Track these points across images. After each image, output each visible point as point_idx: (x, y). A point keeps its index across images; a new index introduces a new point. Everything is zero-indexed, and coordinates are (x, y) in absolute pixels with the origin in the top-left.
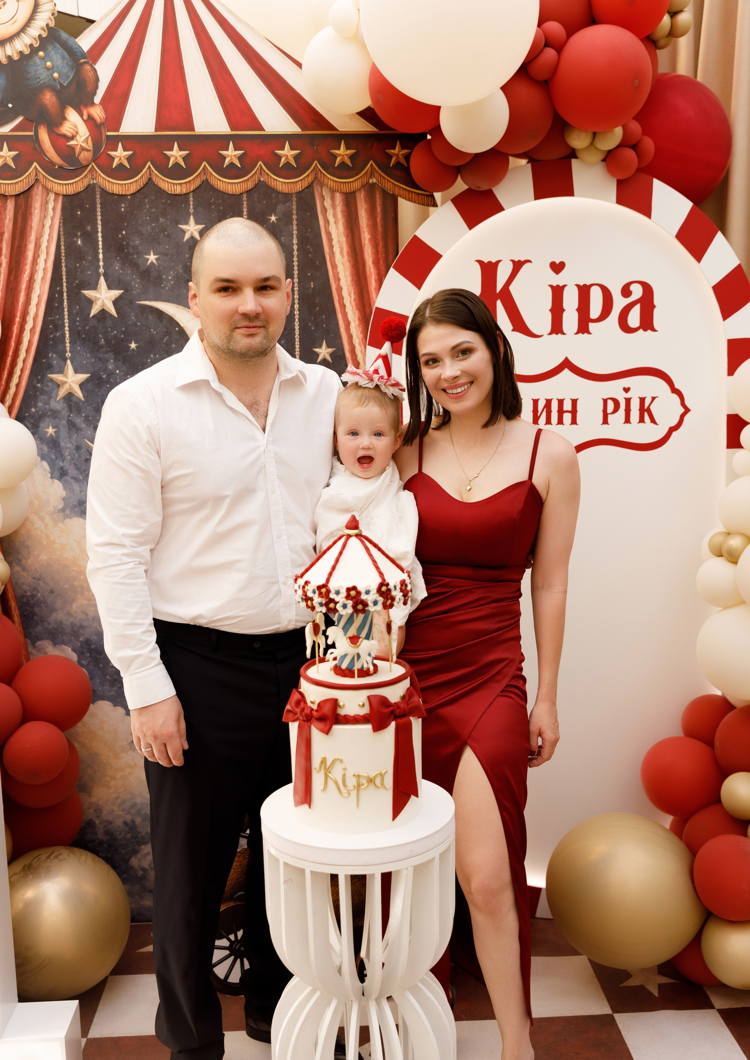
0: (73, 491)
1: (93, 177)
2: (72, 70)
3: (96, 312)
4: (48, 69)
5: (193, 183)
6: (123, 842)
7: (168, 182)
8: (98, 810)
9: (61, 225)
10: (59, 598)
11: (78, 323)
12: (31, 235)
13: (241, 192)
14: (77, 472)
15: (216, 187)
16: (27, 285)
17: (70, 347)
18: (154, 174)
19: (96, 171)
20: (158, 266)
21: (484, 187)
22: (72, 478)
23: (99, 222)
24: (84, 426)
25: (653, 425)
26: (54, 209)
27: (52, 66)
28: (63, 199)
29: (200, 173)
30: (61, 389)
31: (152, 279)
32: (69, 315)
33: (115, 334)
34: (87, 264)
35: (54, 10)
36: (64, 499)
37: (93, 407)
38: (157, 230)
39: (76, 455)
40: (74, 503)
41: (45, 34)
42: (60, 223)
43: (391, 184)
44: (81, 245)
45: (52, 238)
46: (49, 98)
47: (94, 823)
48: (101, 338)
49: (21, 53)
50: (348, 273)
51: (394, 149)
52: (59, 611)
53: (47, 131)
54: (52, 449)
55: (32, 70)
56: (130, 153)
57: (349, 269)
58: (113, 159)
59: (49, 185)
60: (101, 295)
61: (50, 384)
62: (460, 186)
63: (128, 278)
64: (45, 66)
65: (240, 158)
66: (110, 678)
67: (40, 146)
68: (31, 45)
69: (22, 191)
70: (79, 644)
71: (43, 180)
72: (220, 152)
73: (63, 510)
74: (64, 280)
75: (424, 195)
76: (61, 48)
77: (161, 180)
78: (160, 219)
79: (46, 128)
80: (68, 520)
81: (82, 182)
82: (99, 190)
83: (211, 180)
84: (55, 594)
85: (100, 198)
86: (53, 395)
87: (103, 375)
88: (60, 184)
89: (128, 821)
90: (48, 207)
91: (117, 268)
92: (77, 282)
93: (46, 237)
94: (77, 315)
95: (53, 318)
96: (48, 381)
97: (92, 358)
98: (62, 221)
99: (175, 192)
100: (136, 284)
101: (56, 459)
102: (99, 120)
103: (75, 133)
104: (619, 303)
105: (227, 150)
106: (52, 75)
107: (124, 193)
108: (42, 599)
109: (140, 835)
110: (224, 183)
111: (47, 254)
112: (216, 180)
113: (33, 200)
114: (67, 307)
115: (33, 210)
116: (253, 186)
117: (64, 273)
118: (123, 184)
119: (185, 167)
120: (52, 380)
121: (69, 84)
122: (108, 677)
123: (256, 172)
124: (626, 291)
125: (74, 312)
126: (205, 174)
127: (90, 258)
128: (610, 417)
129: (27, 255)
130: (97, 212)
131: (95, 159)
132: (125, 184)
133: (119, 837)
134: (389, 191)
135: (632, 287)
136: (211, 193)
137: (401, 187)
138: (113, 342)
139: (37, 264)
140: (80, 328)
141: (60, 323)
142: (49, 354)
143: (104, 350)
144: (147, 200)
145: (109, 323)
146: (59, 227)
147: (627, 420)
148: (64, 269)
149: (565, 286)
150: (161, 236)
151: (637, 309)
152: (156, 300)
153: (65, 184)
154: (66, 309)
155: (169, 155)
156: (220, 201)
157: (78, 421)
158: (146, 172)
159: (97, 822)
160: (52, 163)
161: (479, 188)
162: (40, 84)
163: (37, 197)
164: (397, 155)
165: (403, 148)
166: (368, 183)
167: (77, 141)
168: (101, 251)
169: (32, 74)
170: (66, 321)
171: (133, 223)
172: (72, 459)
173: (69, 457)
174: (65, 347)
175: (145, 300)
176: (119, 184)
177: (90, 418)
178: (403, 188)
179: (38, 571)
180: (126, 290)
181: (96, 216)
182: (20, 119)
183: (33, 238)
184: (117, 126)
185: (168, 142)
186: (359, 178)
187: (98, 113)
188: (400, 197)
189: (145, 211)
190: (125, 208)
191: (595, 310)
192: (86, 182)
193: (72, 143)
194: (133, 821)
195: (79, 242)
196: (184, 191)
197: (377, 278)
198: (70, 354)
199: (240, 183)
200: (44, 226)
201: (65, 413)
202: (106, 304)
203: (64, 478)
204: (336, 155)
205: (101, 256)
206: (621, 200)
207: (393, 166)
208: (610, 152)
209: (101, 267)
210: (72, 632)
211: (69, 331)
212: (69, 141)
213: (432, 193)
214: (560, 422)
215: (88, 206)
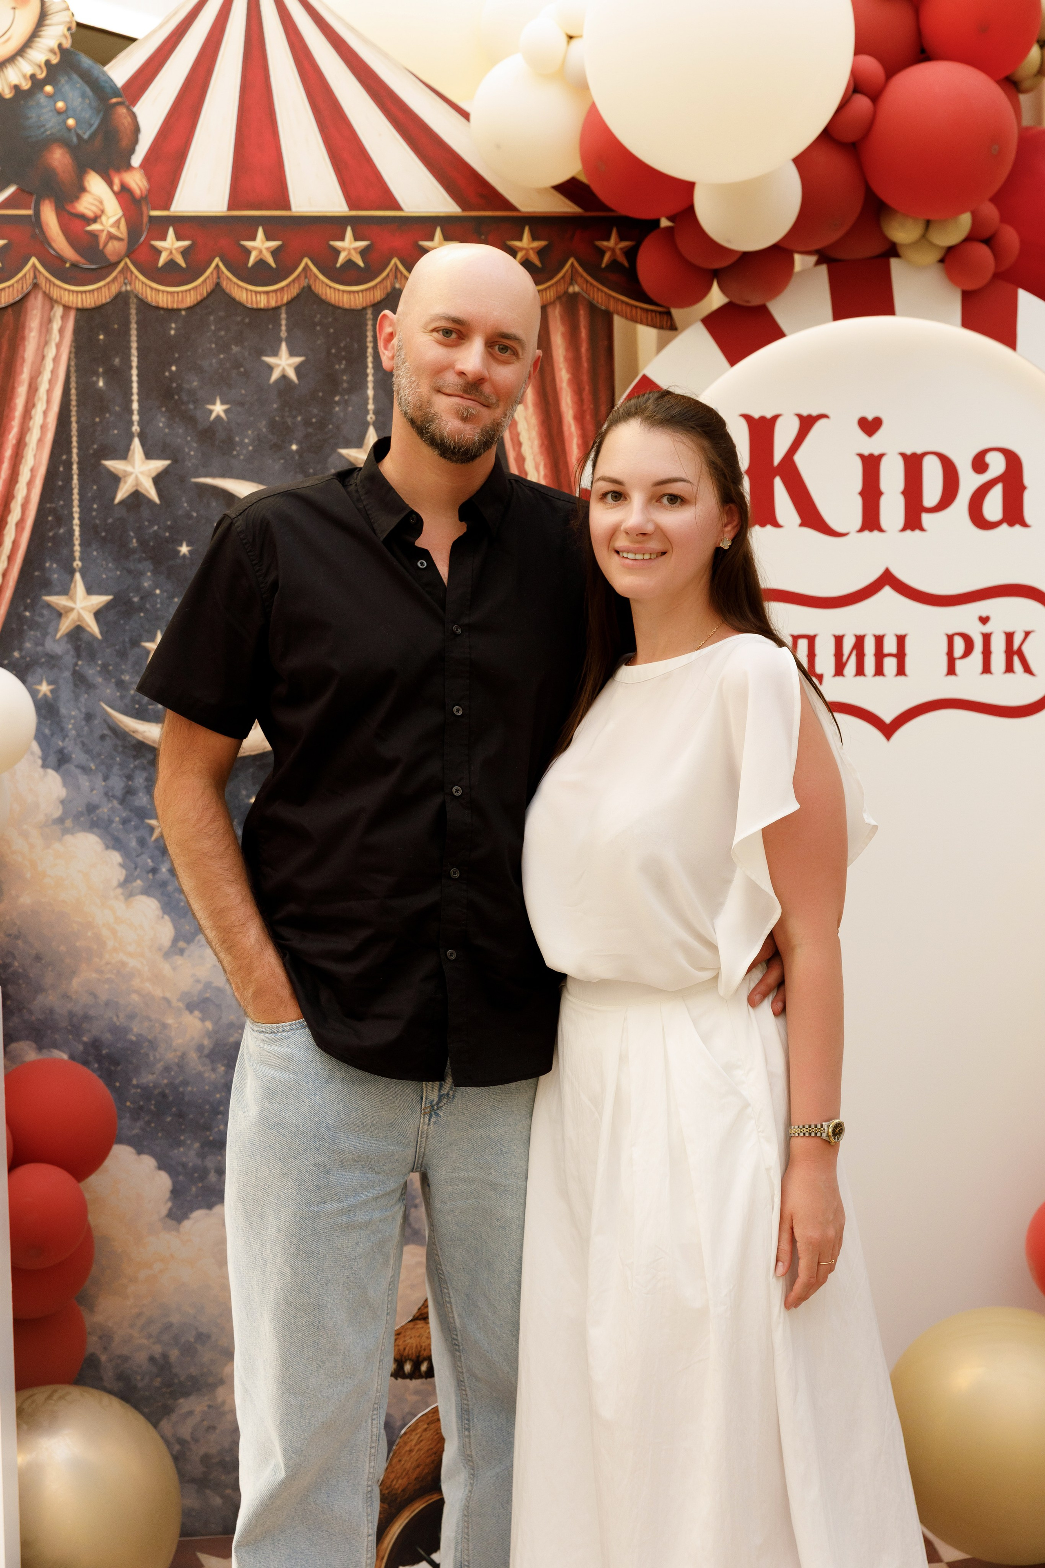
0: (79, 788)
1: (126, 281)
2: (98, 113)
3: (125, 496)
4: (59, 113)
5: (287, 291)
6: (147, 1394)
7: (247, 290)
8: (106, 1337)
9: (73, 356)
10: (50, 969)
11: (94, 513)
12: (22, 372)
13: (364, 305)
14: (87, 756)
15: (324, 297)
16: (13, 451)
17: (81, 552)
18: (225, 276)
19: (132, 272)
20: (229, 422)
21: (755, 301)
22: (77, 766)
23: (134, 352)
24: (100, 680)
25: (1027, 676)
26: (61, 331)
27: (64, 109)
28: (76, 315)
29: (299, 276)
30: (63, 620)
31: (217, 442)
32: (80, 501)
33: (155, 531)
34: (112, 419)
35: (71, 22)
36: (62, 802)
37: (116, 650)
38: (228, 365)
39: (86, 728)
40: (80, 809)
41: (55, 59)
42: (70, 352)
43: (603, 294)
44: (104, 388)
45: (57, 377)
46: (59, 158)
47: (98, 1360)
48: (132, 538)
49: (16, 88)
50: (534, 434)
51: (608, 239)
52: (50, 992)
53: (53, 208)
54: (45, 718)
55: (33, 115)
56: (186, 243)
57: (536, 428)
58: (158, 252)
59: (55, 293)
60: (134, 467)
61: (45, 612)
62: (716, 298)
63: (179, 440)
64: (53, 108)
65: (363, 253)
66: (132, 1106)
67: (42, 232)
68: (33, 77)
69: (11, 301)
70: (81, 1048)
71: (46, 285)
72: (332, 243)
73: (61, 820)
74: (75, 444)
75: (655, 312)
76: (80, 80)
77: (236, 286)
78: (233, 347)
79: (53, 205)
80: (68, 838)
81: (109, 289)
82: (135, 301)
83: (315, 286)
84: (43, 962)
85: (137, 314)
86: (50, 630)
87: (134, 597)
88: (73, 292)
89: (157, 1356)
90: (52, 328)
91: (161, 425)
92: (95, 446)
93: (46, 376)
94: (94, 499)
95: (53, 505)
96: (42, 607)
97: (117, 569)
98: (73, 350)
99: (257, 303)
100: (192, 450)
101: (52, 735)
102: (138, 192)
103: (99, 213)
104: (969, 481)
105: (342, 239)
106: (65, 122)
107: (175, 306)
108: (20, 970)
109: (176, 1381)
110: (336, 291)
111: (48, 402)
112: (324, 285)
113: (28, 317)
114: (77, 486)
115: (27, 332)
116: (383, 296)
117: (74, 432)
118: (174, 292)
119: (273, 265)
120: (49, 606)
121: (92, 137)
122: (128, 1104)
123: (388, 275)
124: (979, 464)
125: (90, 495)
126: (306, 277)
127: (117, 408)
128: (959, 664)
129: (15, 404)
130: (130, 336)
131: (130, 253)
132: (178, 293)
133: (140, 1385)
134: (599, 306)
135: (990, 458)
136: (315, 307)
137: (618, 300)
138: (151, 544)
139: (31, 418)
140: (97, 521)
141: (66, 512)
142: (45, 562)
143: (137, 556)
144: (212, 318)
145: (145, 513)
146: (69, 359)
147: (987, 668)
148: (74, 426)
149: (881, 456)
150: (234, 373)
151: (997, 492)
152: (223, 476)
153: (82, 292)
154: (76, 491)
155: (249, 248)
156: (330, 320)
157: (90, 672)
158: (212, 273)
159: (103, 1358)
160: (62, 259)
161: (748, 302)
162: (44, 135)
163: (35, 312)
164: (613, 250)
165: (622, 238)
166: (566, 292)
167: (102, 224)
168: (135, 397)
169: (34, 120)
170: (76, 509)
171: (189, 353)
172: (79, 735)
173: (73, 732)
174: (72, 552)
175: (206, 476)
176: (168, 292)
177: (111, 668)
178: (623, 302)
179: (15, 924)
180: (175, 461)
181: (129, 342)
182: (11, 190)
183: (25, 376)
184: (167, 202)
185: (249, 227)
186: (552, 285)
187: (136, 181)
188: (618, 314)
189: (209, 334)
190: (176, 329)
191: (932, 493)
192: (114, 289)
193: (94, 227)
194: (165, 1356)
195: (101, 384)
196: (273, 304)
197: (580, 442)
198: (80, 564)
199: (362, 291)
200: (43, 358)
201: (69, 660)
202: (141, 483)
203: (64, 767)
204: (517, 249)
205: (135, 406)
206: (967, 323)
207: (607, 266)
208: (950, 250)
209: (136, 423)
210: (69, 1028)
211: (81, 526)
212: (89, 225)
213: (668, 308)
214: (879, 671)
215: (116, 326)
